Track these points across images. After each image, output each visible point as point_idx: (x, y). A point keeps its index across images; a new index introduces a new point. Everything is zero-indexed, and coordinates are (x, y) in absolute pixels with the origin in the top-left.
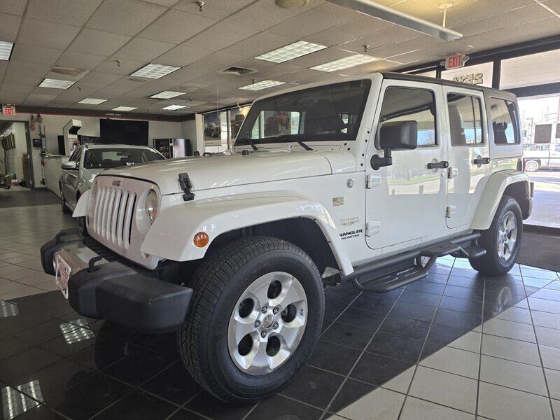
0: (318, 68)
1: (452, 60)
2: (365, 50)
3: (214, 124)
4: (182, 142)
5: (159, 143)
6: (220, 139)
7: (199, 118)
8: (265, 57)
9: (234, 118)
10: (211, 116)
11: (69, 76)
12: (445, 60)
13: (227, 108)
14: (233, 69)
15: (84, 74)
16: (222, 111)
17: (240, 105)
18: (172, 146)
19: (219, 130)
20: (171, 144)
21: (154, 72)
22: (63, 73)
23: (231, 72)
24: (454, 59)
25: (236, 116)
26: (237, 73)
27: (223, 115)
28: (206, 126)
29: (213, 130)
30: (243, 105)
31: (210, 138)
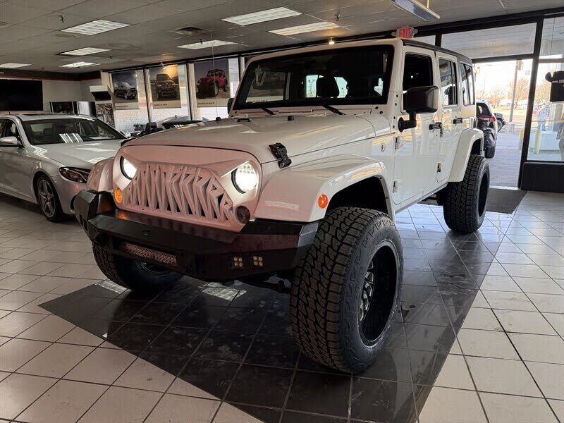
0: (278, 31)
1: (402, 32)
2: (336, 19)
3: (126, 84)
4: (86, 105)
5: (57, 107)
6: (137, 101)
7: (105, 77)
9: (155, 78)
10: (121, 74)
12: (395, 31)
13: (144, 67)
14: (189, 29)
16: (137, 69)
17: (164, 63)
19: (134, 91)
21: (93, 28)
23: (184, 32)
24: (404, 31)
25: (158, 75)
26: (190, 33)
27: (138, 75)
28: (116, 86)
29: (125, 91)
30: (166, 63)
31: (122, 100)
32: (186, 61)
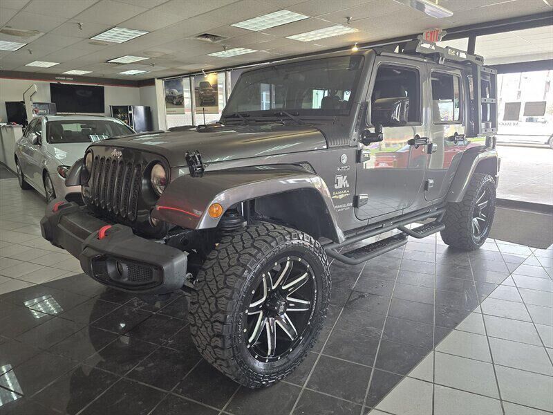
0: (294, 37)
1: (429, 34)
2: (348, 22)
3: (176, 91)
4: (141, 109)
5: (116, 111)
6: (184, 107)
7: (159, 84)
8: (242, 25)
9: (198, 85)
10: (172, 81)
11: (20, 37)
12: (422, 34)
13: (190, 74)
14: (206, 35)
15: (37, 36)
16: (185, 77)
17: (205, 71)
18: (131, 114)
19: (181, 97)
20: (130, 112)
21: (117, 36)
22: (14, 35)
23: (203, 39)
24: (431, 33)
25: (201, 83)
26: (209, 40)
27: (186, 81)
28: (168, 92)
29: (174, 97)
30: (208, 71)
31: (172, 105)
32: (224, 69)
